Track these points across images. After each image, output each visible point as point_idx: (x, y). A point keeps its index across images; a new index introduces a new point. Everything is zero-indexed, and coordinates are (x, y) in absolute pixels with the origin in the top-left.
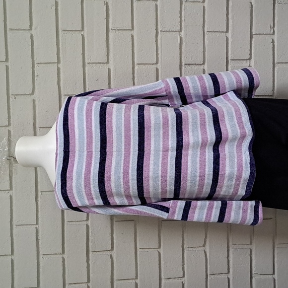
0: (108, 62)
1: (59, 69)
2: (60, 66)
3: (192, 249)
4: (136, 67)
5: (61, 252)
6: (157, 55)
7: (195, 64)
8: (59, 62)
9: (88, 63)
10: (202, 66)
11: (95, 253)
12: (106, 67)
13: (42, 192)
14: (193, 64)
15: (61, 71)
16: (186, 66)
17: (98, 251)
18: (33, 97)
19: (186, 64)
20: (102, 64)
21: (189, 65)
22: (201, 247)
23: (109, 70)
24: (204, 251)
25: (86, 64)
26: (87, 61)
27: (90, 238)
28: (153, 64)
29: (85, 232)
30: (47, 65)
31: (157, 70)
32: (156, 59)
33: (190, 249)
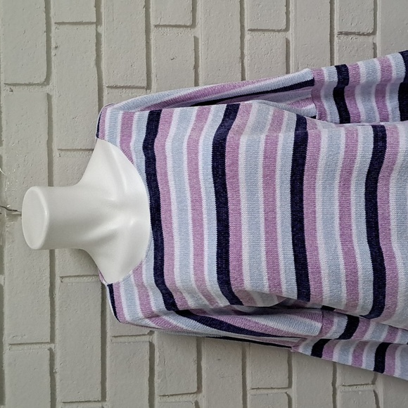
0: (193, 25)
1: (98, 36)
2: (101, 29)
3: (350, 389)
4: (248, 36)
5: (98, 396)
6: (287, 13)
7: (359, 34)
8: (98, 22)
9: (156, 26)
10: (371, 37)
11: (165, 398)
12: (190, 34)
13: (62, 277)
14: (354, 33)
15: (103, 39)
16: (342, 37)
17: (172, 395)
18: (47, 89)
19: (341, 33)
20: (182, 29)
21: (347, 34)
22: (368, 384)
23: (196, 40)
24: (374, 391)
25: (152, 27)
26: (153, 22)
27: (157, 369)
28: (279, 31)
29: (147, 357)
30: (75, 27)
31: (288, 42)
32: (285, 21)
33: (347, 389)
